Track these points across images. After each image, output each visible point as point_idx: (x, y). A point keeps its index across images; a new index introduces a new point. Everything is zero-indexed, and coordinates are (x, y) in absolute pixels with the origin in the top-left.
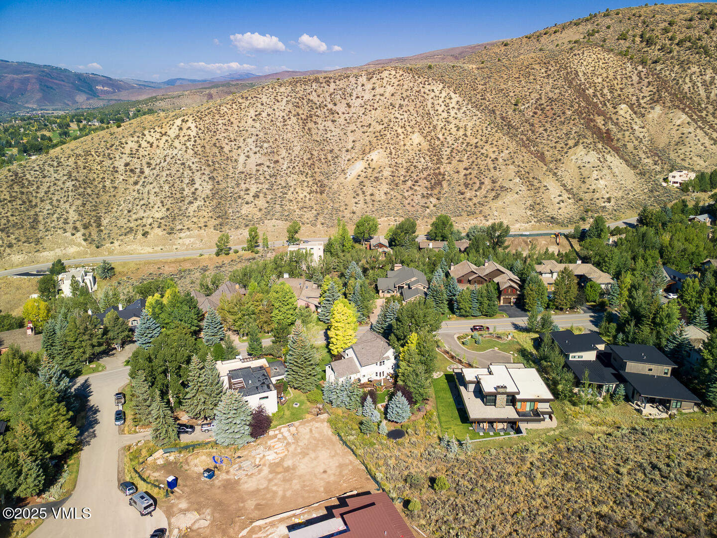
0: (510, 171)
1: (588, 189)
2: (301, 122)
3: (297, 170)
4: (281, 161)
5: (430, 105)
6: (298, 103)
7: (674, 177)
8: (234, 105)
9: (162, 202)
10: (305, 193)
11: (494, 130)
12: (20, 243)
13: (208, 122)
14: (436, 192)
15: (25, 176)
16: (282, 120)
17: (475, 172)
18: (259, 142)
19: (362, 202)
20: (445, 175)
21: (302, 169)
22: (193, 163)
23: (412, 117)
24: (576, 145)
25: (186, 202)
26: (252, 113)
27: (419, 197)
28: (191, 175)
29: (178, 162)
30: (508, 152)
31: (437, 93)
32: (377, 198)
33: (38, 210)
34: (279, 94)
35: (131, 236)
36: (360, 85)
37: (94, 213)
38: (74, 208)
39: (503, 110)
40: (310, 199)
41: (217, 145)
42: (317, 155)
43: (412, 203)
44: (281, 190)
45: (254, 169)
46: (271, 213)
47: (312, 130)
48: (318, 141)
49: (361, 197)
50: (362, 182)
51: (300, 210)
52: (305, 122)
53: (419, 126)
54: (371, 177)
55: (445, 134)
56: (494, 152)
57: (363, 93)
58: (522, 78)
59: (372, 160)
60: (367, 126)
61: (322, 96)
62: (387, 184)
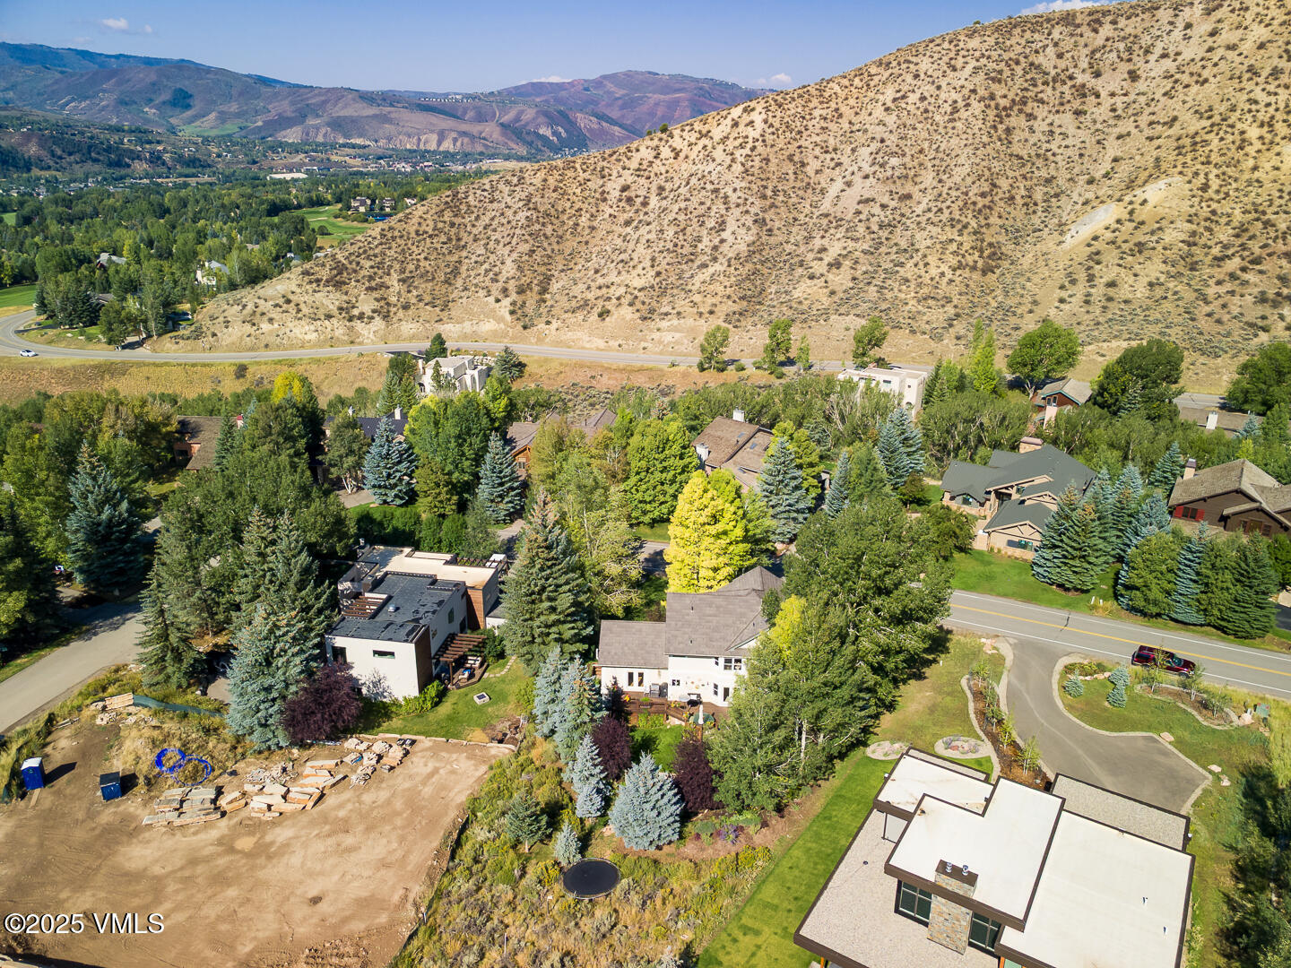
2: (992, 113)
3: (945, 216)
4: (917, 195)
6: (1000, 72)
8: (857, 81)
9: (653, 259)
10: (944, 268)
12: (421, 304)
13: (793, 111)
15: (467, 197)
16: (949, 110)
18: (880, 157)
19: (1078, 299)
21: (957, 215)
22: (735, 190)
25: (698, 263)
26: (890, 93)
27: (1249, 299)
28: (724, 212)
29: (709, 187)
32: (1123, 293)
33: (464, 254)
34: (963, 53)
35: (580, 315)
36: (1182, 27)
37: (543, 269)
38: (515, 255)
40: (951, 281)
41: (796, 159)
42: (1006, 188)
44: (894, 257)
45: (853, 207)
46: (853, 302)
47: (1017, 131)
48: (1022, 158)
49: (1081, 287)
50: (1098, 253)
51: (919, 301)
52: (1003, 113)
54: (1125, 241)
57: (1182, 45)
59: (1143, 203)
60: (1165, 124)
61: (1069, 55)
62: (1165, 262)
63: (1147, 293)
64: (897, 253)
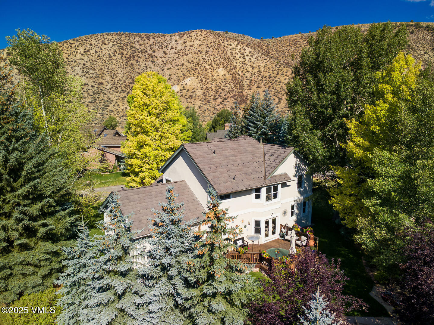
2: (125, 59)
3: (119, 89)
4: (105, 83)
5: (229, 54)
6: (122, 47)
8: (65, 45)
11: (282, 67)
14: (242, 106)
16: (108, 56)
18: (85, 70)
20: (248, 96)
21: (124, 89)
23: (216, 59)
26: (82, 50)
27: (229, 109)
31: (234, 47)
34: (106, 40)
36: (174, 41)
39: (284, 59)
44: (104, 104)
47: (135, 65)
48: (139, 73)
51: (120, 118)
52: (128, 59)
53: (223, 65)
54: (186, 95)
55: (244, 72)
56: (285, 79)
57: (176, 46)
58: (291, 46)
59: (186, 84)
60: (180, 65)
61: (143, 45)
62: (200, 101)
63: (199, 110)
64: (104, 102)
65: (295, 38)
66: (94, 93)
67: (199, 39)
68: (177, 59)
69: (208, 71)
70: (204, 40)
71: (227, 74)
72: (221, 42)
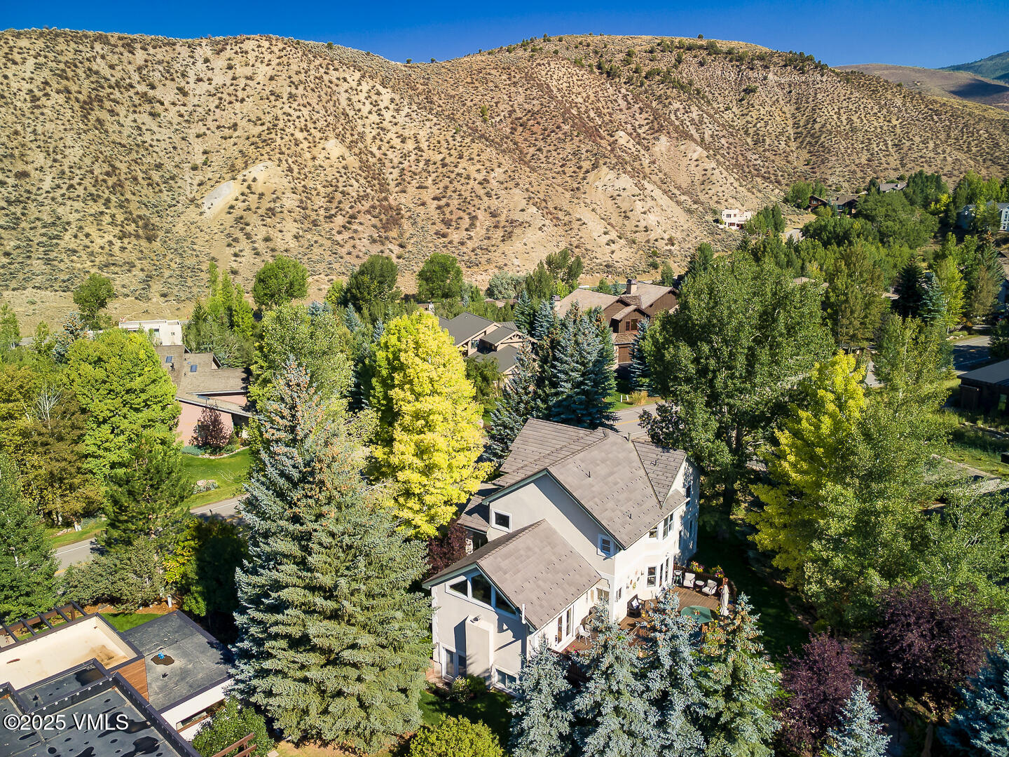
0: (516, 198)
1: (637, 226)
2: (77, 106)
3: (80, 191)
4: (34, 173)
5: (344, 103)
6: (63, 71)
7: (729, 216)
11: (468, 140)
14: (394, 233)
16: (28, 97)
17: (456, 202)
19: (248, 252)
20: (401, 209)
21: (93, 190)
23: (317, 116)
24: (595, 166)
27: (366, 242)
30: (501, 170)
31: (354, 84)
32: (279, 244)
34: (16, 50)
36: (201, 60)
39: (467, 118)
40: (123, 249)
42: (125, 170)
43: (355, 253)
44: (44, 231)
46: (21, 276)
47: (107, 123)
48: (125, 146)
49: (245, 243)
50: (241, 218)
52: (87, 106)
53: (334, 130)
54: (258, 208)
55: (383, 148)
56: (478, 171)
57: (210, 74)
58: (477, 84)
59: (254, 180)
60: (229, 128)
61: (119, 68)
62: (295, 221)
63: (297, 244)
64: (45, 227)
65: (483, 65)
66: (9, 202)
67: (266, 60)
68: (217, 110)
69: (301, 145)
70: (279, 64)
71: (347, 154)
72: (322, 71)
